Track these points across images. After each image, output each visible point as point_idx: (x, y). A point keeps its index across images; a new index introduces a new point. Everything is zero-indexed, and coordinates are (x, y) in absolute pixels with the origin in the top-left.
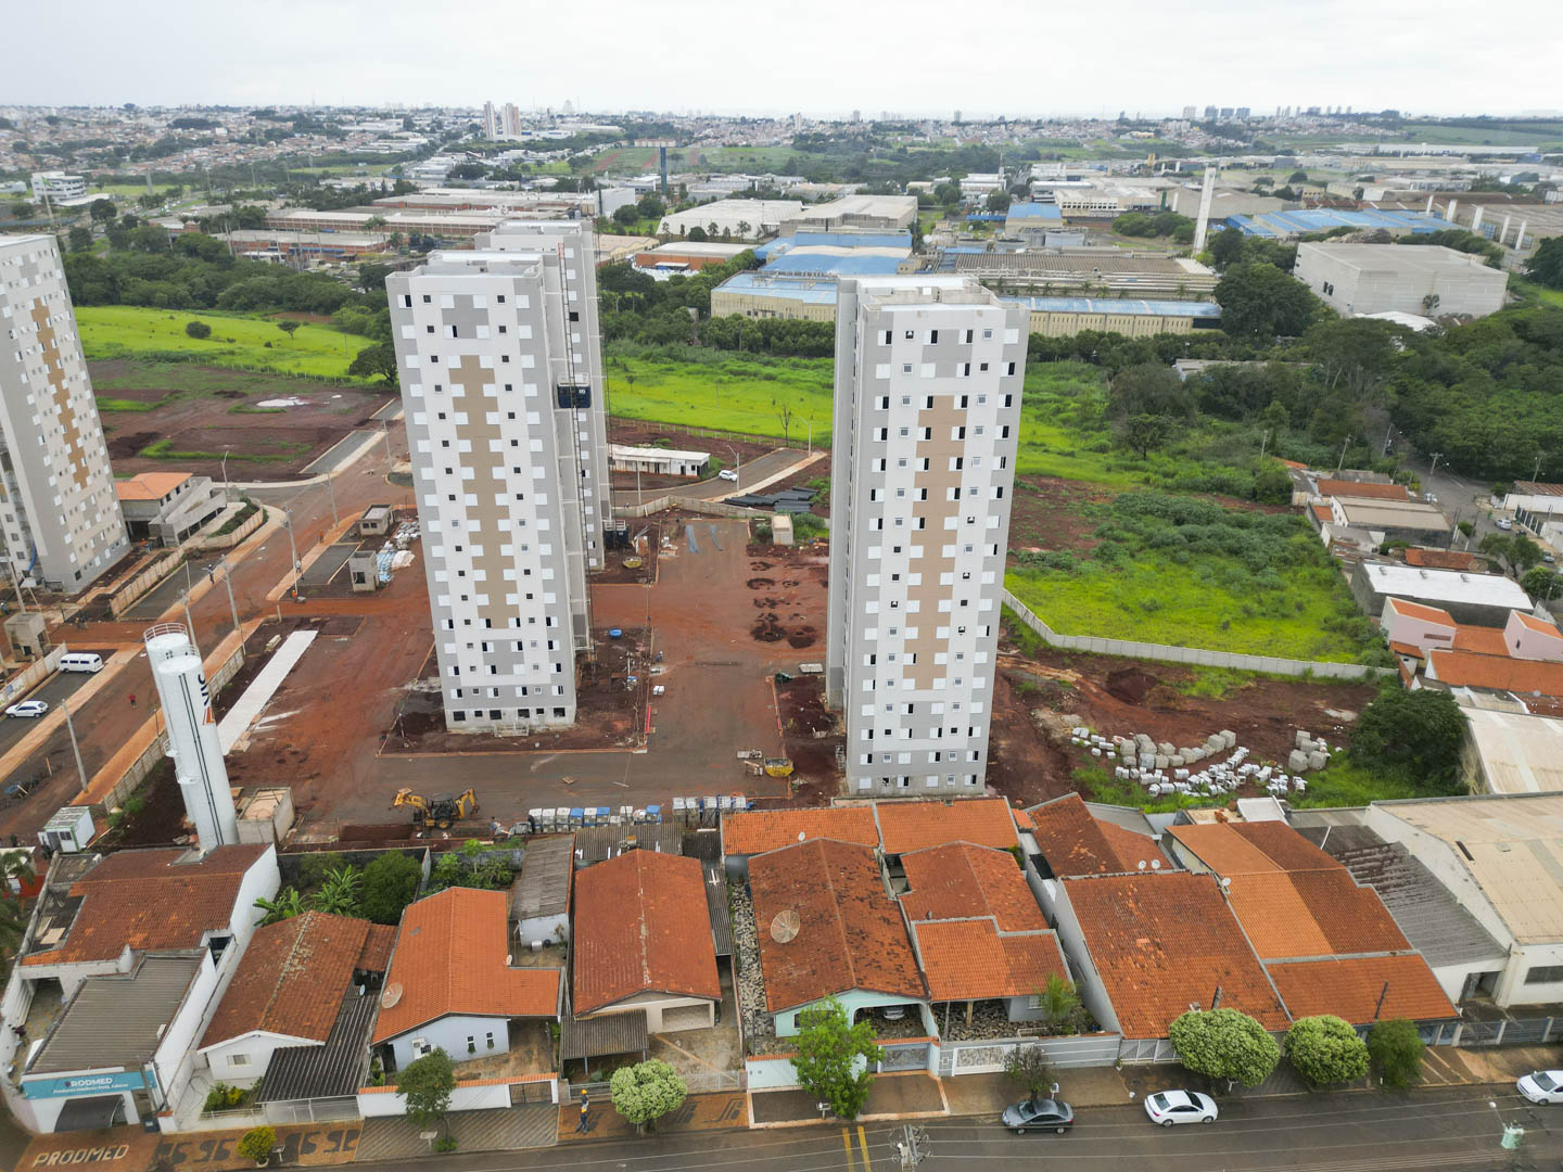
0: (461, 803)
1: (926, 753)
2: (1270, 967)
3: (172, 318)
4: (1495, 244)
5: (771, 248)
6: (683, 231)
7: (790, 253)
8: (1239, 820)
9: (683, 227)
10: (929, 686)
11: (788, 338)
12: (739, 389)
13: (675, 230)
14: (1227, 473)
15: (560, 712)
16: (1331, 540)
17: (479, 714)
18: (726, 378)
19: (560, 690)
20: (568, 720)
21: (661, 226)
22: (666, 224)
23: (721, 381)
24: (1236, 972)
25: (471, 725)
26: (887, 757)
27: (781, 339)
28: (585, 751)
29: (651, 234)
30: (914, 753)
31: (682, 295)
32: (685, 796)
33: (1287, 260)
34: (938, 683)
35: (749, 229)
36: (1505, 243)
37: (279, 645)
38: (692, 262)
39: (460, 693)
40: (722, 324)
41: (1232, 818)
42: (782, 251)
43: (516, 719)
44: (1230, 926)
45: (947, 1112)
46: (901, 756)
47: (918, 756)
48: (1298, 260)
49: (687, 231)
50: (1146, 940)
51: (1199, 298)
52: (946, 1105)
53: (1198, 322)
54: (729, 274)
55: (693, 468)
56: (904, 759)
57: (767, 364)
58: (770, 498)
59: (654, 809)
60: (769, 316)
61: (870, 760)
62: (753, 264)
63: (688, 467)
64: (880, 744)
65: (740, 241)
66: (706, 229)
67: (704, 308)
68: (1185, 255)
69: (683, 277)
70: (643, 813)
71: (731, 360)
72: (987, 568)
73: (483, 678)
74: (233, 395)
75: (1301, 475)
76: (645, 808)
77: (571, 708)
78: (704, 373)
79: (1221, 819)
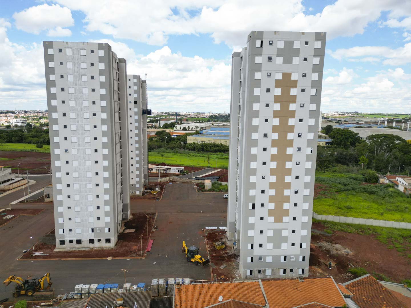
0: (42, 281)
1: (279, 256)
5: (204, 131)
6: (181, 129)
10: (281, 221)
11: (209, 148)
12: (193, 158)
15: (108, 241)
17: (71, 241)
19: (109, 230)
20: (112, 245)
22: (176, 127)
23: (189, 157)
25: (67, 247)
26: (260, 259)
27: (207, 148)
29: (172, 129)
30: (274, 257)
31: (179, 140)
32: (159, 277)
34: (285, 219)
35: (198, 128)
39: (63, 231)
40: (190, 144)
42: (207, 132)
43: (88, 244)
46: (267, 258)
47: (276, 258)
51: (326, 139)
53: (327, 143)
54: (192, 135)
56: (269, 260)
57: (202, 154)
59: (142, 285)
60: (203, 142)
61: (252, 260)
62: (198, 134)
64: (257, 251)
66: (187, 128)
67: (185, 142)
70: (135, 287)
71: (192, 153)
72: (308, 160)
76: (136, 284)
77: (114, 240)
78: (184, 155)
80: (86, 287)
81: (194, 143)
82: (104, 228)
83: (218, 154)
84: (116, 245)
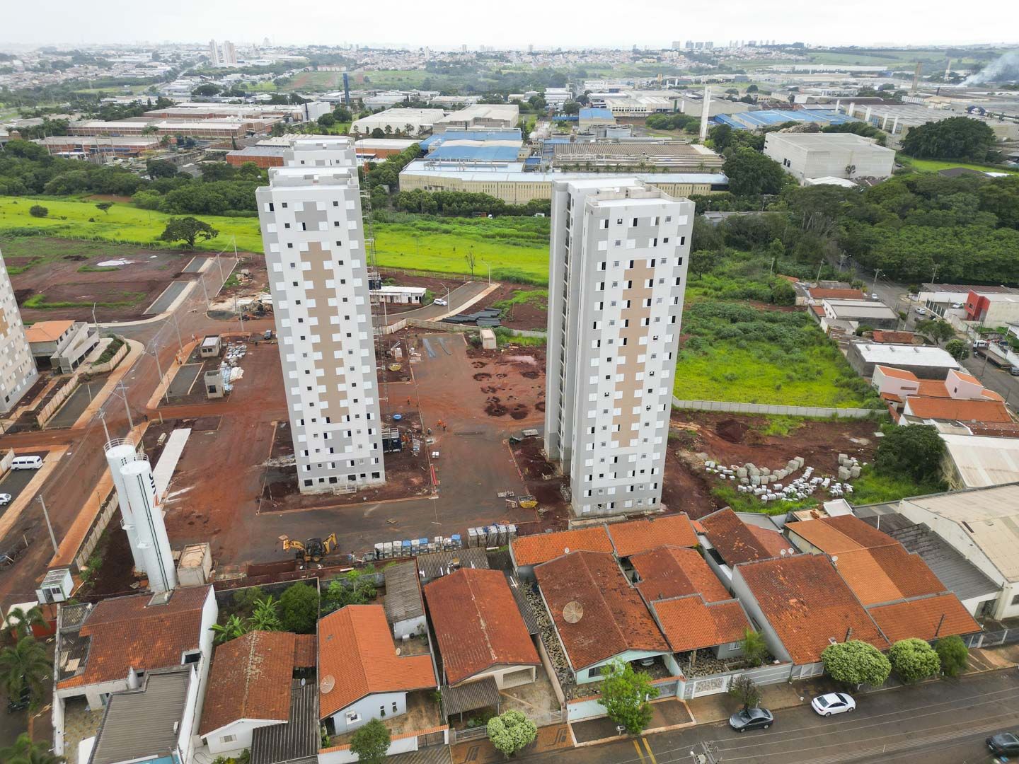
0: (327, 544)
1: (624, 487)
2: (870, 609)
3: (15, 203)
4: (881, 131)
5: (431, 143)
6: (368, 131)
7: (442, 145)
8: (826, 516)
9: (367, 128)
10: (627, 444)
11: (454, 205)
12: (428, 240)
13: (362, 130)
14: (753, 287)
15: (376, 475)
16: (829, 328)
17: (322, 480)
18: (418, 233)
19: (377, 461)
20: (382, 480)
21: (352, 128)
22: (356, 127)
23: (414, 235)
24: (851, 615)
25: (317, 488)
26: (601, 491)
27: (450, 205)
28: (398, 500)
29: (346, 133)
30: (617, 487)
32: (475, 526)
33: (760, 144)
34: (633, 442)
35: (412, 129)
36: (885, 130)
37: (166, 440)
38: (379, 153)
39: (309, 468)
40: (409, 196)
41: (822, 516)
42: (438, 144)
43: (347, 482)
44: (841, 585)
45: (694, 723)
46: (609, 490)
47: (620, 489)
48: (766, 144)
49: (371, 131)
50: (795, 600)
51: (713, 171)
52: (693, 718)
53: (715, 187)
54: (407, 162)
55: (417, 298)
56: (611, 491)
57: (443, 222)
58: (472, 317)
59: (456, 537)
60: (439, 189)
61: (590, 494)
62: (420, 153)
63: (414, 298)
64: (597, 483)
65: (409, 138)
66: (383, 129)
67: (394, 184)
68: (696, 142)
69: (374, 164)
70: (450, 540)
71: (419, 221)
72: (664, 368)
73: (325, 456)
74: (78, 258)
75: (798, 285)
76: (450, 537)
77: (382, 473)
78: (403, 230)
79: (815, 516)
80: (388, 545)
81: (418, 191)
82: (369, 458)
83: (479, 223)
84: (386, 479)
